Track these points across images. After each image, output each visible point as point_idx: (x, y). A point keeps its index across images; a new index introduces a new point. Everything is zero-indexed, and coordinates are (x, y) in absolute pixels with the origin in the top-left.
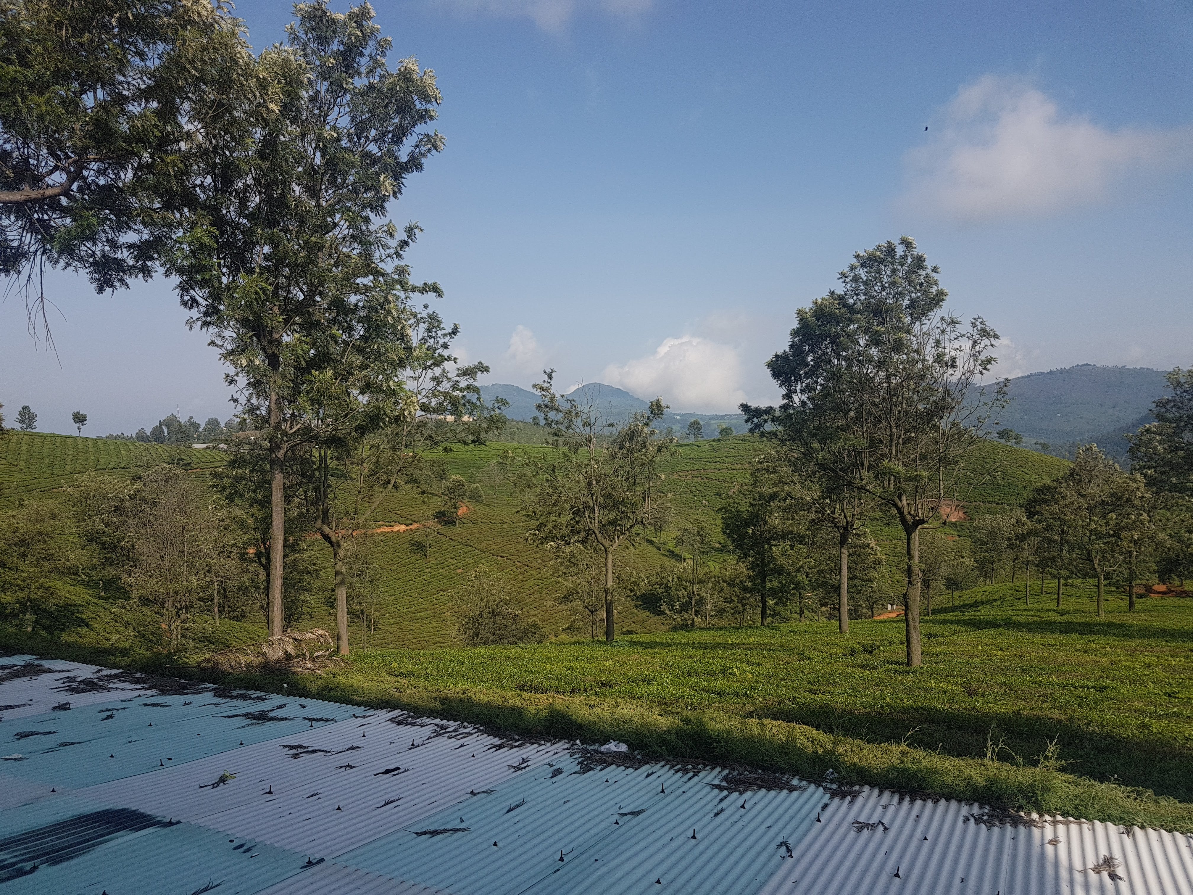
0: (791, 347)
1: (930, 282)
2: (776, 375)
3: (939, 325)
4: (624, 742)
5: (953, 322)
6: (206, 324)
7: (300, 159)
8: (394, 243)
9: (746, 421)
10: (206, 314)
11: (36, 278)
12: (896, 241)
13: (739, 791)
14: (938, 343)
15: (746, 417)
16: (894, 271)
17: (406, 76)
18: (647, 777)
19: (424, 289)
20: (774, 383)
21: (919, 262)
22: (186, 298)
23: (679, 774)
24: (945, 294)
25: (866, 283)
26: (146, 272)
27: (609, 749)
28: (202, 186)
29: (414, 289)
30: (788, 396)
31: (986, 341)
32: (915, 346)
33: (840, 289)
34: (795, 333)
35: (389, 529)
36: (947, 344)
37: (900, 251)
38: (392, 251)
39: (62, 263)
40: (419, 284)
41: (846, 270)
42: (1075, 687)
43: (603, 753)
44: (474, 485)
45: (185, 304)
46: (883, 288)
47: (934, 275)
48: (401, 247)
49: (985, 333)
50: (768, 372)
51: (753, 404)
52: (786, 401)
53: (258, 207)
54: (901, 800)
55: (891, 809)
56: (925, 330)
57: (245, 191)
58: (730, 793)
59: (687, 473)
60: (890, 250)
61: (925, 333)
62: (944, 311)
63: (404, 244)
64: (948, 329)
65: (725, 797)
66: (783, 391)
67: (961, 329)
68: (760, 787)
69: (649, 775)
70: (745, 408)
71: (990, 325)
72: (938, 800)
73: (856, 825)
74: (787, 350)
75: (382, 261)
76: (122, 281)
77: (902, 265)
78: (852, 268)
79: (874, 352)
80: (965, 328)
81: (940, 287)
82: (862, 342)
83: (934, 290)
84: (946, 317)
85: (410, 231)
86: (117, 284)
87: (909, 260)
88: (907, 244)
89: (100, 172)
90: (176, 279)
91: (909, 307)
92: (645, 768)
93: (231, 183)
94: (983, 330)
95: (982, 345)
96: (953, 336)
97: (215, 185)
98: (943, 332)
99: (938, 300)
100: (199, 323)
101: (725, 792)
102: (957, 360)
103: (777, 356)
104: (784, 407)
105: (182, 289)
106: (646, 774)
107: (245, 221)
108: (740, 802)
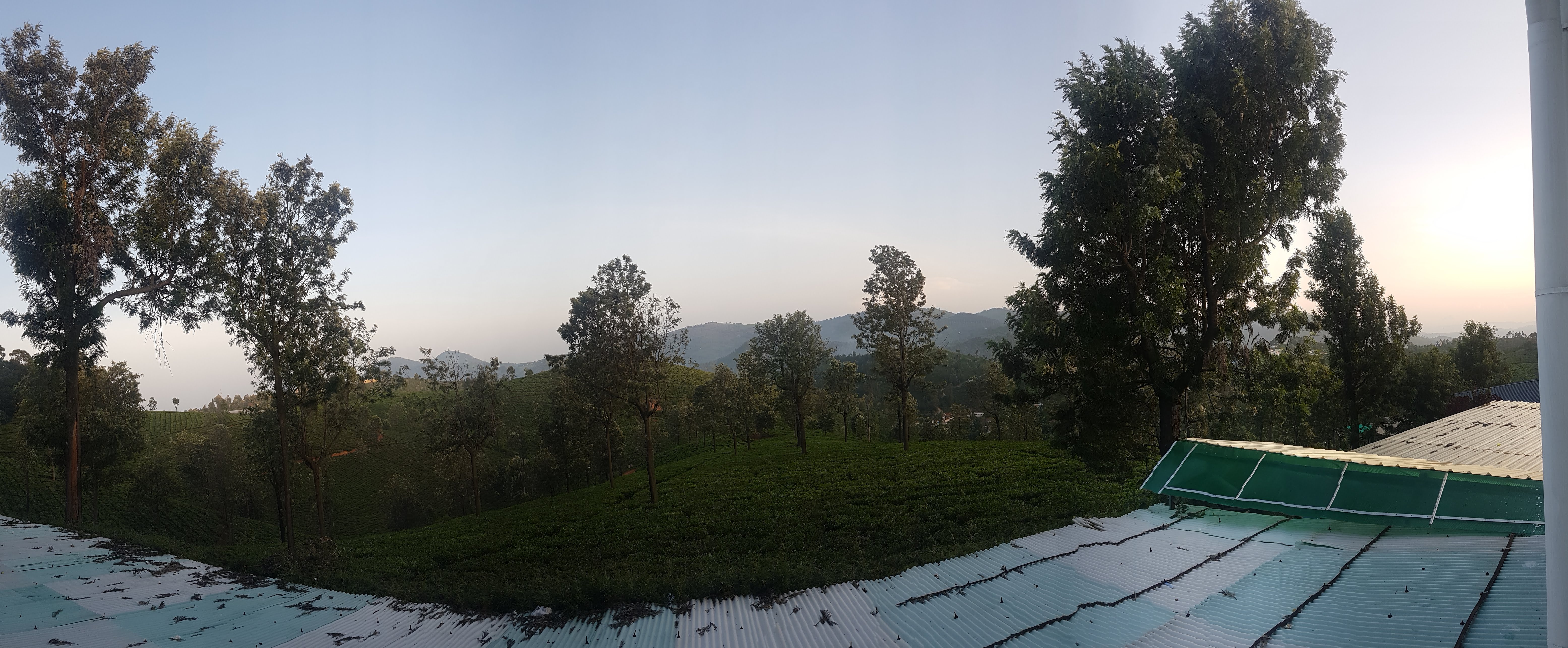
0: (571, 320)
1: (641, 279)
2: (564, 337)
3: (649, 302)
4: (549, 606)
5: (657, 300)
6: (239, 342)
7: (281, 242)
8: (336, 282)
9: (549, 365)
10: (238, 336)
11: (158, 329)
12: (621, 258)
13: (626, 624)
14: (650, 311)
15: (548, 362)
16: (621, 274)
17: (334, 189)
18: (570, 633)
19: (355, 306)
20: (564, 342)
21: (634, 268)
22: (228, 329)
23: (591, 624)
24: (650, 285)
25: (607, 282)
26: (208, 317)
27: (539, 614)
28: (232, 268)
29: (349, 307)
30: (572, 347)
31: (674, 310)
32: (637, 314)
33: (593, 286)
34: (571, 312)
35: (337, 455)
36: (654, 312)
37: (623, 263)
38: (335, 287)
39: (169, 320)
40: (352, 304)
41: (595, 275)
42: (738, 499)
43: (535, 618)
44: (385, 421)
45: (228, 332)
46: (616, 284)
47: (642, 275)
48: (340, 284)
49: (673, 305)
50: (559, 336)
51: (552, 355)
52: (571, 350)
53: (261, 274)
54: (714, 603)
55: (712, 611)
56: (641, 306)
57: (253, 267)
58: (622, 627)
59: (509, 400)
60: (618, 261)
61: (641, 307)
62: (651, 294)
63: (341, 283)
64: (654, 304)
65: (620, 631)
66: (569, 345)
67: (661, 304)
68: (638, 617)
69: (572, 630)
70: (548, 357)
71: (675, 301)
72: (734, 597)
73: (699, 632)
74: (569, 322)
75: (330, 293)
76: (196, 325)
77: (625, 270)
78: (599, 274)
79: (616, 319)
80: (662, 303)
81: (647, 282)
82: (609, 314)
83: (643, 283)
84: (652, 298)
85: (345, 274)
86: (196, 327)
87: (628, 268)
88: (627, 259)
89: (185, 271)
90: (223, 319)
91: (631, 293)
92: (568, 626)
93: (246, 264)
94: (672, 304)
95: (673, 312)
96: (657, 308)
97: (238, 266)
98: (652, 306)
99: (648, 287)
100: (235, 342)
101: (619, 628)
102: (660, 321)
103: (563, 325)
104: (571, 355)
105: (226, 324)
106: (569, 630)
107: (255, 282)
108: (631, 633)
